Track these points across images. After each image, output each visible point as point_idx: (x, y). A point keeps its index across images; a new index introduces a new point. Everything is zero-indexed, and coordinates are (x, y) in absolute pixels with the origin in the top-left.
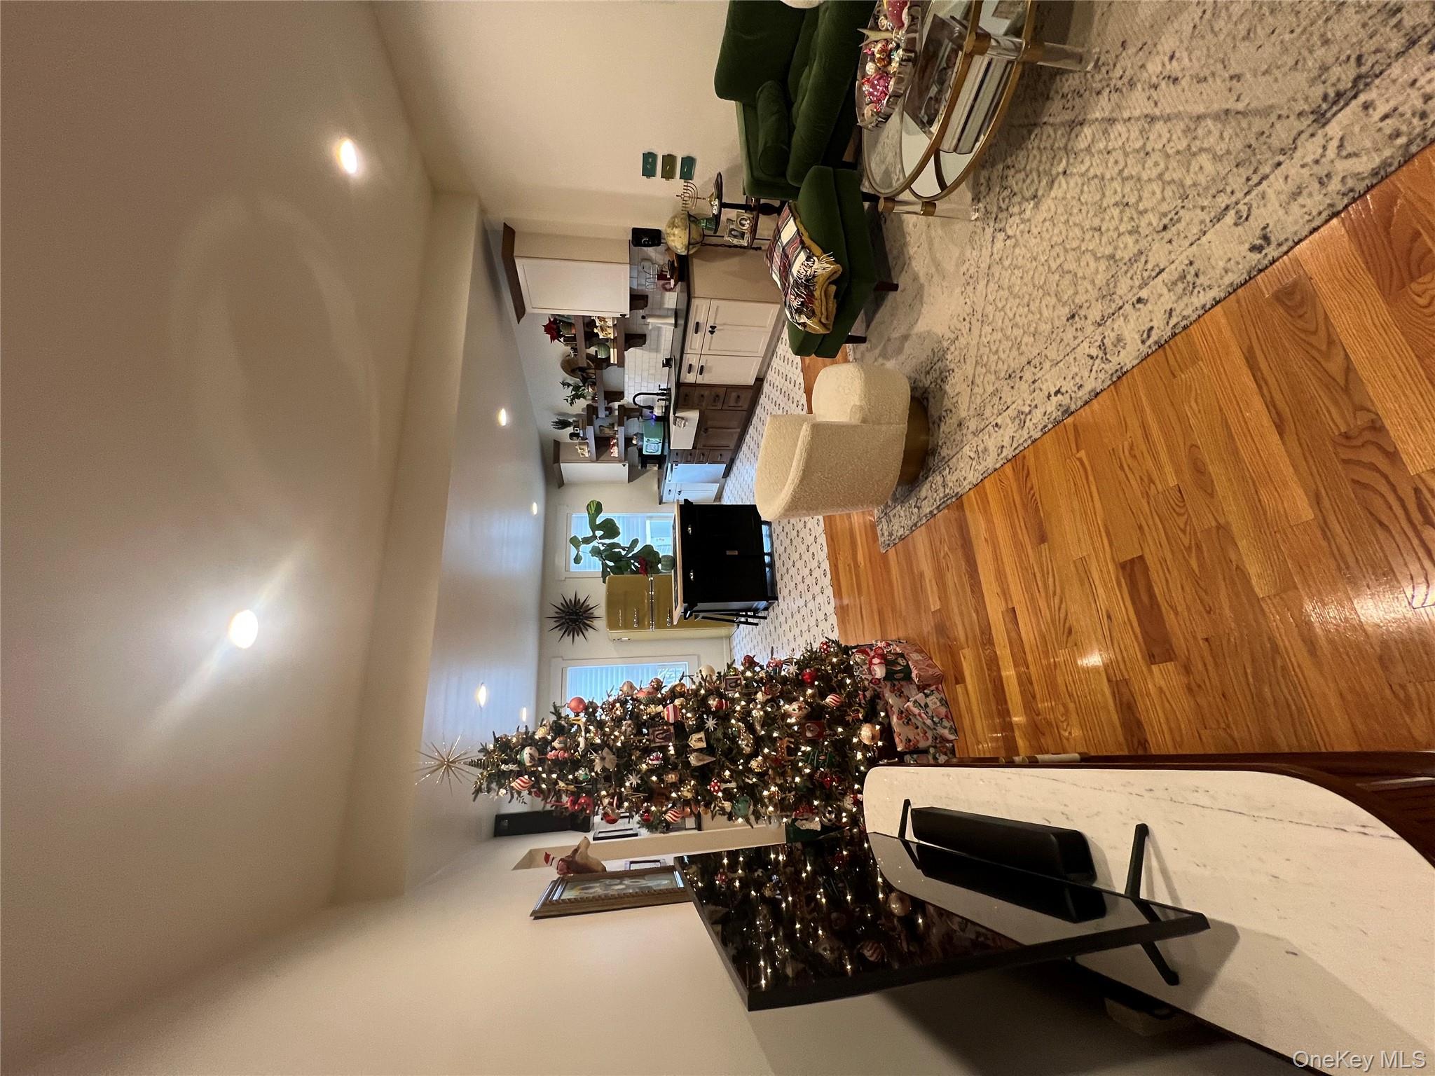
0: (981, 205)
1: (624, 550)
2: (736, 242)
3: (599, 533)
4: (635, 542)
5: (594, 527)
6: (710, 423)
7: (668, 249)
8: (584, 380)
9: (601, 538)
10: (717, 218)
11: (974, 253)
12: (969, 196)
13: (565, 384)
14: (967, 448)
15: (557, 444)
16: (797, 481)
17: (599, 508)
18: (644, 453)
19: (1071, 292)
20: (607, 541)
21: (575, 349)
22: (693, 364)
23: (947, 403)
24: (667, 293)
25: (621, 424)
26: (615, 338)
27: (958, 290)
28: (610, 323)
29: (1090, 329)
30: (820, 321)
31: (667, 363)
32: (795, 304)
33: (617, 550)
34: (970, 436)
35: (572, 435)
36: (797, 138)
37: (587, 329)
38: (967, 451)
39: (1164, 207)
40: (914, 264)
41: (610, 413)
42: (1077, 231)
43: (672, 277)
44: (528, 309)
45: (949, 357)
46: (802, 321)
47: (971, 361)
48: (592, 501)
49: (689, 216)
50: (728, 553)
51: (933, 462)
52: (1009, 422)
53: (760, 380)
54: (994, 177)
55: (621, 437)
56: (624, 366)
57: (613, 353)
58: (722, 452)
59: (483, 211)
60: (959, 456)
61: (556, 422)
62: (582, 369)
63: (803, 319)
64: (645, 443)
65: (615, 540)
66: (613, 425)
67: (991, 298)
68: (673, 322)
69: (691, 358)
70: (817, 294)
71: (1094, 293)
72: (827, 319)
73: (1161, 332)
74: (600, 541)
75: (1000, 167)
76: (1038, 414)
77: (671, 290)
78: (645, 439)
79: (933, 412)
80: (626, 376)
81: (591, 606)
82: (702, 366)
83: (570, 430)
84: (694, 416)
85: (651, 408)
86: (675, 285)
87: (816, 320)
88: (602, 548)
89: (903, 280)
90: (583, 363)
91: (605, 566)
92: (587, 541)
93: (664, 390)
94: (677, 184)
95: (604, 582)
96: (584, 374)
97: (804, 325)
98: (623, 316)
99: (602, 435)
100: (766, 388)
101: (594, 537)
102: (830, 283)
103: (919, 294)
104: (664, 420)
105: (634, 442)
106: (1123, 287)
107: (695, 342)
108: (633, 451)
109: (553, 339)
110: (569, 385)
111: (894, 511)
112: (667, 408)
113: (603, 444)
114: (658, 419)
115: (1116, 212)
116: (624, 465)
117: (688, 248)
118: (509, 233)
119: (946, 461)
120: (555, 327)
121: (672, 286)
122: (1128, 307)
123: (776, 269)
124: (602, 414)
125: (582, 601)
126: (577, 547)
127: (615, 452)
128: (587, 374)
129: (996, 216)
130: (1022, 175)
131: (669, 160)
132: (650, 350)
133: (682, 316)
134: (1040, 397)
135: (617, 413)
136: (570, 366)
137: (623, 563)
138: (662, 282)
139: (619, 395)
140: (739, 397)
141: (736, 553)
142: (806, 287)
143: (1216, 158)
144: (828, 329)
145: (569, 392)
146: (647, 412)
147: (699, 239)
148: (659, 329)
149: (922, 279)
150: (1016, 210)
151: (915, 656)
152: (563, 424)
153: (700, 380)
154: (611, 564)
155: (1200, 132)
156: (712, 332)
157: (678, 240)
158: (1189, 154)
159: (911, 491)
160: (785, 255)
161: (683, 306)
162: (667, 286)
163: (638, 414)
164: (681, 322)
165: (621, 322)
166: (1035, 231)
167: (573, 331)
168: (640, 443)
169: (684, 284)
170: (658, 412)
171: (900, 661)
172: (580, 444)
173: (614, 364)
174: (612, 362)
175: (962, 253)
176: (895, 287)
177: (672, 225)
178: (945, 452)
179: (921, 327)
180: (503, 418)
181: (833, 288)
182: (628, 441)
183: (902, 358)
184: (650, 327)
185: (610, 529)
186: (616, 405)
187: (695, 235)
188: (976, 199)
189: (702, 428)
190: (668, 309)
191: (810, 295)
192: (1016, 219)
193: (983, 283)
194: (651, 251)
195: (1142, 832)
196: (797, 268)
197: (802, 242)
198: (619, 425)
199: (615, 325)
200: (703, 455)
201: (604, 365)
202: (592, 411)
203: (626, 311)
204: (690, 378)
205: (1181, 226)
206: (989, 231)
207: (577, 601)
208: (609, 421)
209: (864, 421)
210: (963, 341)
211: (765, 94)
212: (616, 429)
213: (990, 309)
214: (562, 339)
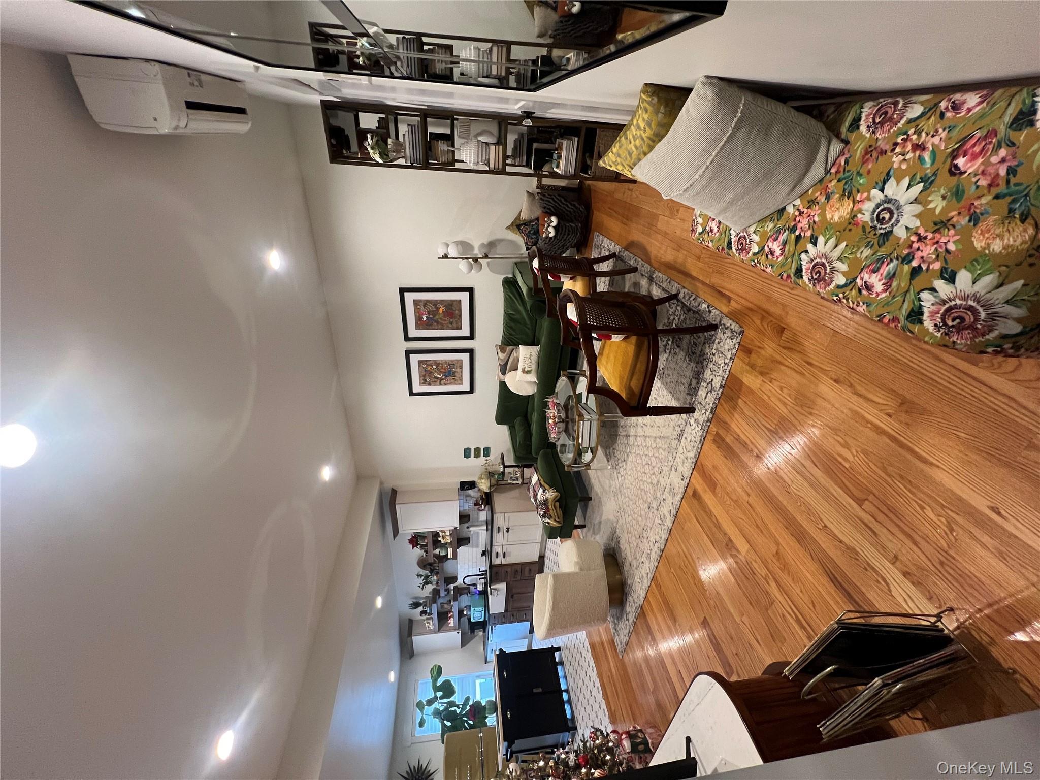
0: (610, 463)
1: (459, 708)
2: (514, 482)
3: (439, 694)
4: (468, 699)
5: (436, 689)
6: (514, 591)
7: (479, 490)
8: (432, 571)
9: (441, 698)
10: (503, 473)
11: (614, 482)
12: (606, 459)
13: (419, 576)
14: (636, 577)
15: (411, 621)
16: (550, 609)
17: (439, 671)
18: (472, 620)
19: (645, 497)
20: (445, 700)
21: (426, 552)
22: (499, 552)
23: (623, 554)
24: (481, 512)
25: (455, 599)
26: (451, 542)
27: (613, 498)
28: (448, 533)
29: (655, 512)
30: (555, 520)
31: (484, 553)
32: (541, 513)
33: (453, 709)
34: (636, 570)
35: (422, 613)
36: (533, 439)
37: (435, 539)
38: (637, 579)
39: (658, 466)
40: (595, 487)
41: (448, 593)
42: (640, 474)
43: (482, 504)
44: (401, 531)
45: (618, 530)
46: (547, 521)
47: (625, 531)
48: (435, 666)
49: (489, 473)
50: (535, 690)
51: (627, 589)
52: (645, 559)
53: (542, 557)
54: (611, 452)
55: (455, 611)
56: (456, 559)
57: (450, 551)
58: (526, 612)
59: (381, 483)
60: (634, 583)
61: (411, 604)
62: (431, 564)
63: (547, 520)
64: (472, 612)
65: (452, 699)
66: (450, 601)
67: (623, 501)
68: (485, 528)
69: (497, 549)
70: (550, 507)
71: (652, 497)
72: (558, 518)
73: (674, 512)
74: (440, 701)
75: (612, 449)
76: (653, 553)
77: (482, 510)
78: (472, 609)
79: (620, 561)
80: (458, 565)
81: (431, 772)
82: (504, 553)
83: (421, 609)
84: (503, 586)
85: (475, 585)
86: (485, 508)
87: (553, 520)
88: (442, 709)
89: (593, 495)
90: (431, 559)
91: (444, 725)
92: (430, 702)
93: (483, 571)
94: (482, 459)
95: (443, 743)
96: (432, 568)
97: (548, 523)
98: (456, 528)
99: (443, 611)
100: (547, 561)
101: (436, 698)
102: (556, 501)
103: (600, 502)
104: (484, 593)
105: (465, 613)
106: (658, 494)
107: (498, 538)
108: (464, 620)
109: (413, 547)
110: (421, 576)
111: (619, 626)
112: (486, 584)
113: (443, 617)
114: (480, 593)
115: (647, 466)
116: (458, 633)
117: (490, 488)
118: (394, 492)
119: (631, 586)
120: (415, 540)
121: (483, 508)
122: (662, 502)
123: (532, 496)
124: (443, 593)
125: (424, 767)
126: (421, 709)
127: (452, 622)
128: (434, 567)
129: (615, 467)
130: (618, 453)
131: (477, 450)
132: (473, 547)
133: (490, 524)
134: (651, 544)
135: (452, 592)
136: (423, 564)
137: (458, 722)
138: (478, 507)
139: (454, 579)
140: (530, 570)
141: (540, 690)
142: (545, 505)
143: (664, 450)
144: (560, 523)
145: (421, 581)
146: (472, 588)
147: (495, 483)
148: (478, 533)
149: (600, 494)
150: (620, 465)
151: (650, 730)
152: (416, 605)
153: (505, 562)
154: (449, 724)
155: (657, 442)
156: (508, 531)
157: (484, 486)
158: (658, 449)
159: (623, 610)
160: (534, 490)
161: (490, 518)
162: (480, 509)
163: (466, 591)
164: (489, 527)
165: (455, 532)
166: (629, 473)
167: (426, 541)
168: (469, 613)
169: (489, 506)
170: (480, 588)
171: (640, 734)
172: (428, 619)
173: (450, 559)
174: (449, 557)
175: (610, 483)
176: (591, 499)
177: (481, 478)
178: (629, 582)
179: (604, 518)
180: (379, 602)
181: (557, 504)
182: (460, 613)
183: (601, 533)
184: (472, 532)
185: (447, 689)
186: (452, 586)
187: (493, 482)
188: (608, 461)
189: (510, 596)
190: (482, 521)
191: (547, 508)
192: (622, 469)
193: (619, 495)
194: (471, 492)
195: (688, 740)
196: (539, 496)
197: (540, 484)
198: (454, 601)
199: (450, 534)
200: (513, 616)
201: (444, 559)
202: (436, 592)
203: (457, 525)
204: (497, 561)
205: (664, 472)
206: (615, 473)
207: (420, 767)
208: (447, 599)
209: (581, 569)
210: (620, 522)
211: (518, 422)
212: (452, 604)
213: (625, 506)
214: (419, 547)
